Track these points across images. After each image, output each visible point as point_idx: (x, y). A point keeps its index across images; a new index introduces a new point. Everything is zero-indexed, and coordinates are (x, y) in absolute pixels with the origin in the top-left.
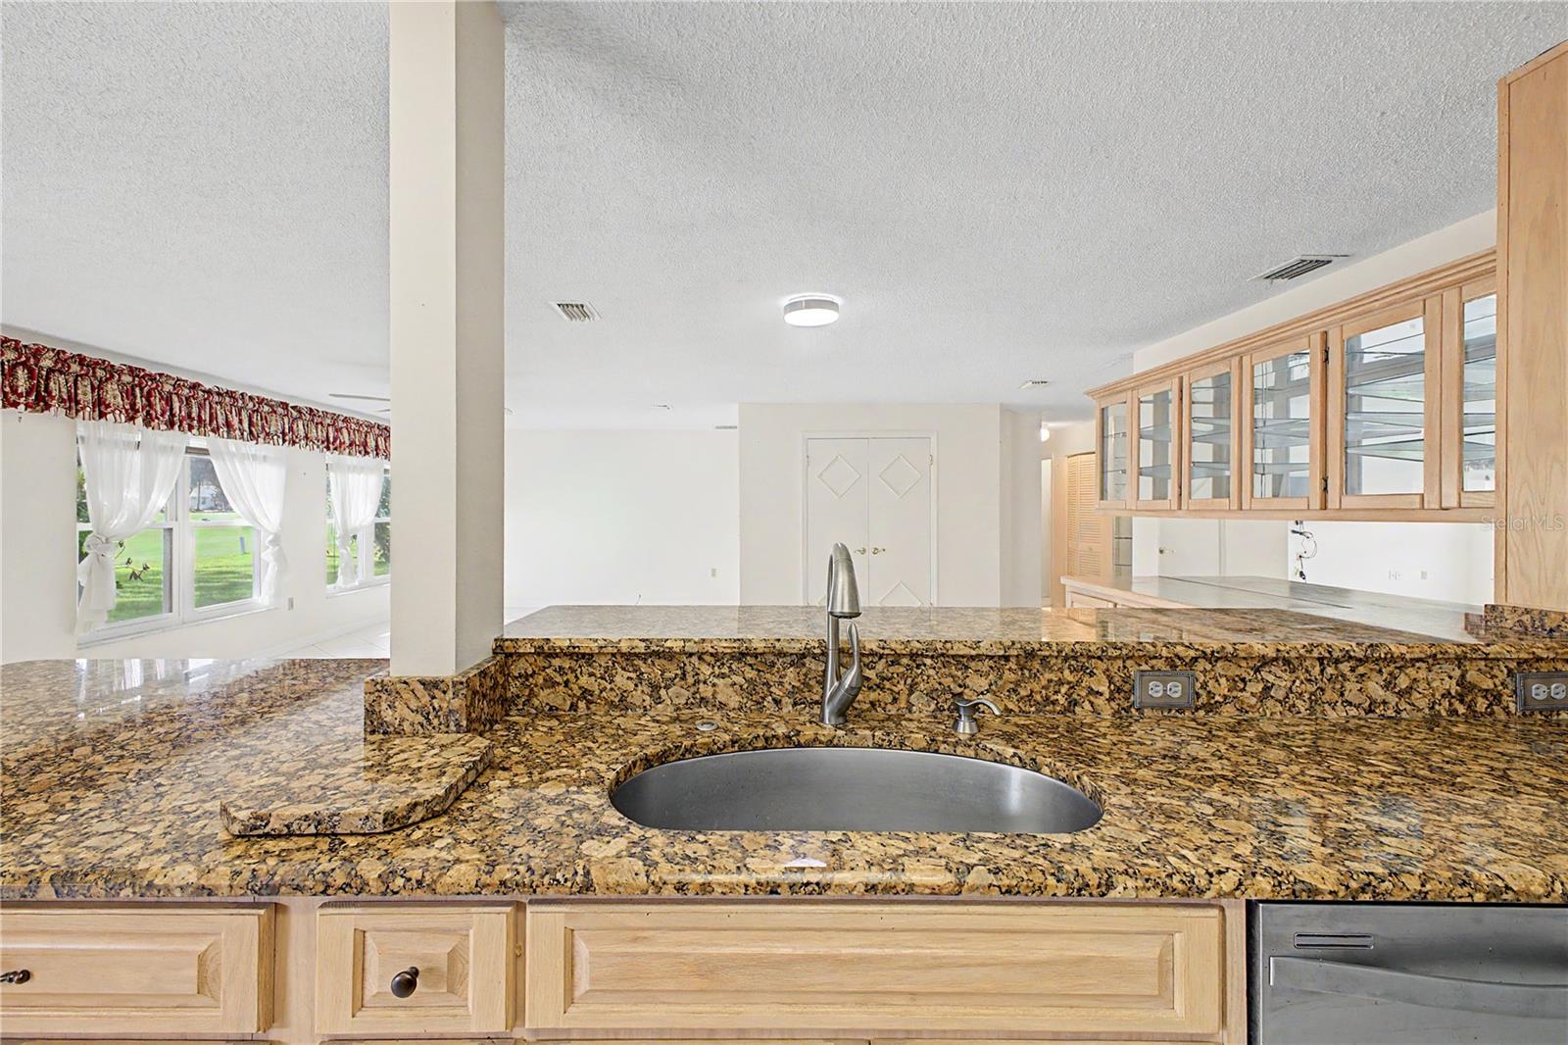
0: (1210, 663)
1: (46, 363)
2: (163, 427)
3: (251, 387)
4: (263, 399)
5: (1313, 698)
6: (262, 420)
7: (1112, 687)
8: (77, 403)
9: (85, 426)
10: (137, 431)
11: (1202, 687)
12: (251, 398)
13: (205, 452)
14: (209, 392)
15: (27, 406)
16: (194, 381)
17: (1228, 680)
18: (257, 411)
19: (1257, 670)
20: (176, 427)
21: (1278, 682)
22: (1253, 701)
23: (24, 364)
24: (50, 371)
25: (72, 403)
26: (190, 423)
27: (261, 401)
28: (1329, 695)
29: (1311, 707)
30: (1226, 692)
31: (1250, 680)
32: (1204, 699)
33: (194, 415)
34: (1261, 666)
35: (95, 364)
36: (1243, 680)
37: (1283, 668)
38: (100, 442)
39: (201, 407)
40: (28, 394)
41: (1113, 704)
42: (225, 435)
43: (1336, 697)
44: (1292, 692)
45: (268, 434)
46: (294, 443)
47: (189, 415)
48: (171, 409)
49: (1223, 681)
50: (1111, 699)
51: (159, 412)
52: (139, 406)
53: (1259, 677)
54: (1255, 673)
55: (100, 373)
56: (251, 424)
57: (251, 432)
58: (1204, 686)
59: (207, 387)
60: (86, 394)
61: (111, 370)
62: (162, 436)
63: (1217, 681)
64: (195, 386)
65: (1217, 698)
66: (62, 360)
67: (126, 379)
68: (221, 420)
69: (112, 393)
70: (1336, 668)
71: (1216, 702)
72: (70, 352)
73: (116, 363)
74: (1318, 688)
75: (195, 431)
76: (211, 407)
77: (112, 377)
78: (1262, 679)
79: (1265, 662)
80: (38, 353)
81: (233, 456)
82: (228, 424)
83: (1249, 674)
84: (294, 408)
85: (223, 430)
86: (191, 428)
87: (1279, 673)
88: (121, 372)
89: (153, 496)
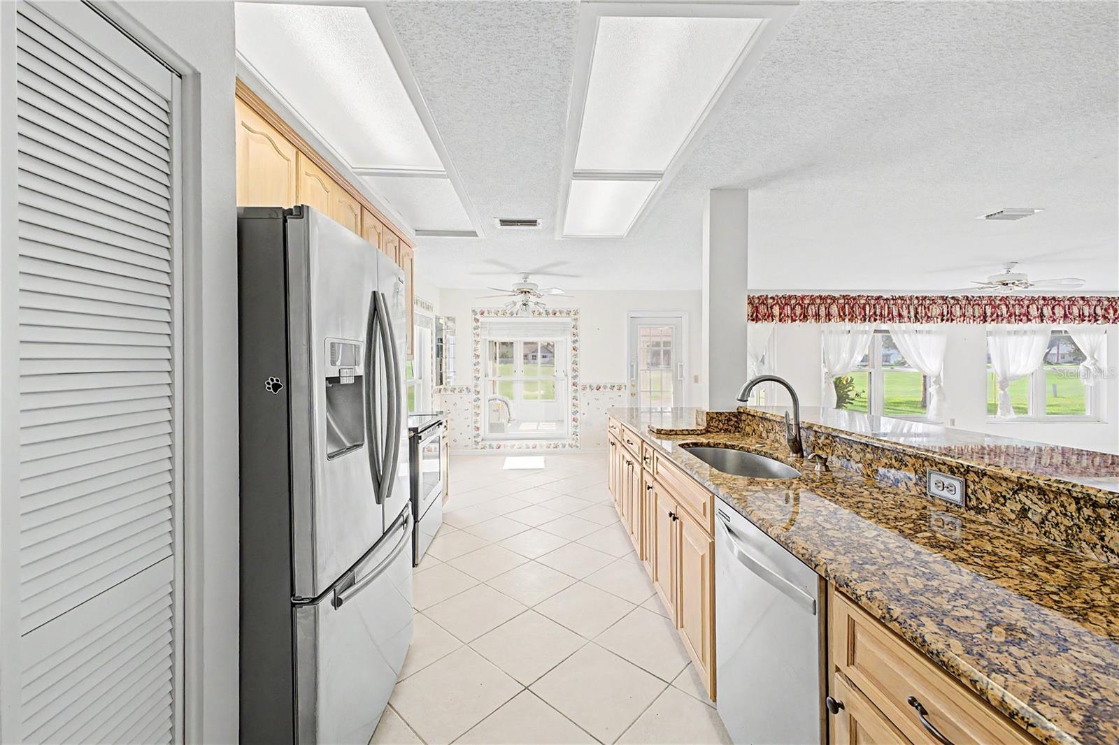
0: (978, 477)
1: (807, 301)
2: (859, 321)
3: (915, 291)
4: (926, 297)
5: (1070, 532)
6: (925, 309)
7: (917, 477)
8: (819, 316)
9: (824, 325)
10: (847, 325)
11: (972, 493)
12: (917, 298)
13: (887, 331)
14: (887, 299)
15: (800, 320)
16: (878, 295)
17: (992, 494)
18: (922, 304)
19: (1015, 492)
20: (867, 320)
21: (1034, 507)
22: (1013, 516)
23: (799, 304)
24: (809, 304)
25: (817, 316)
26: (874, 317)
27: (924, 298)
28: (1086, 533)
29: (1068, 539)
30: (990, 502)
31: (1009, 499)
32: (974, 503)
33: (878, 313)
34: (1018, 490)
35: (826, 298)
36: (1004, 497)
37: (1039, 497)
38: (831, 332)
39: (882, 308)
40: (800, 315)
41: (918, 488)
42: (897, 321)
43: (1095, 539)
44: (1047, 520)
45: (928, 317)
46: (952, 320)
47: (875, 313)
48: (865, 312)
49: (988, 493)
50: (916, 484)
51: (857, 314)
52: (847, 313)
53: (1018, 498)
54: (1013, 494)
55: (829, 301)
56: (917, 313)
57: (916, 316)
58: (975, 492)
59: (885, 297)
60: (823, 312)
61: (834, 299)
62: (860, 326)
63: (983, 492)
64: (879, 298)
65: (984, 505)
66: (813, 299)
67: (842, 301)
68: (895, 313)
69: (834, 310)
70: (1094, 511)
71: (983, 508)
72: (816, 294)
73: (837, 295)
74: (1074, 524)
75: (878, 321)
76: (889, 308)
77: (834, 302)
78: (1020, 500)
79: (1021, 486)
80: (803, 298)
81: (905, 332)
82: (900, 315)
83: (1009, 494)
84: (953, 298)
85: (897, 319)
86: (875, 320)
87: (1036, 500)
88: (838, 299)
89: (855, 355)
